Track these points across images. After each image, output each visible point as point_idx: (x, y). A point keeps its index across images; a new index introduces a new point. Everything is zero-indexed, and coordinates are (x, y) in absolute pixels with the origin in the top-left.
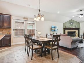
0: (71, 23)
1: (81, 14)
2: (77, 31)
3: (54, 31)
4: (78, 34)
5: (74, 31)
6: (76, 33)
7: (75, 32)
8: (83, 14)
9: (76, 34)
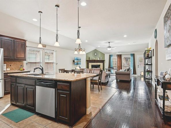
0: (96, 54)
1: (109, 47)
2: (101, 64)
3: (77, 64)
5: (98, 64)
6: (101, 66)
8: (111, 47)
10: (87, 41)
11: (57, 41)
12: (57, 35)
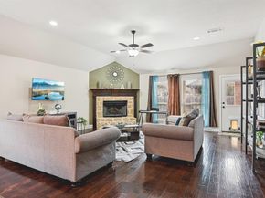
0: (115, 74)
1: (134, 45)
2: (130, 100)
4: (133, 107)
5: (122, 98)
6: (128, 104)
7: (125, 103)
8: (137, 46)
9: (129, 109)
10: (54, 23)
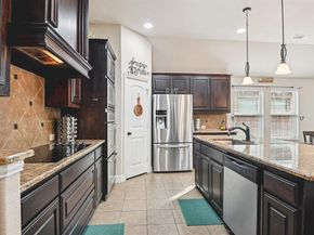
11: (283, 61)
12: (283, 45)
